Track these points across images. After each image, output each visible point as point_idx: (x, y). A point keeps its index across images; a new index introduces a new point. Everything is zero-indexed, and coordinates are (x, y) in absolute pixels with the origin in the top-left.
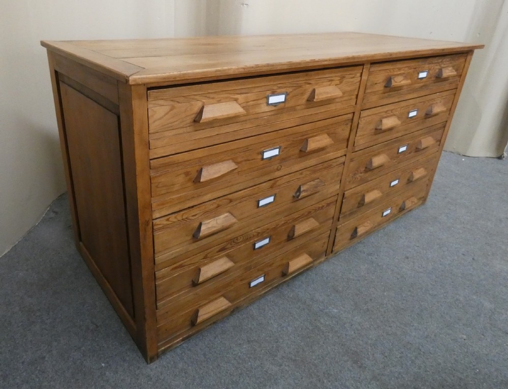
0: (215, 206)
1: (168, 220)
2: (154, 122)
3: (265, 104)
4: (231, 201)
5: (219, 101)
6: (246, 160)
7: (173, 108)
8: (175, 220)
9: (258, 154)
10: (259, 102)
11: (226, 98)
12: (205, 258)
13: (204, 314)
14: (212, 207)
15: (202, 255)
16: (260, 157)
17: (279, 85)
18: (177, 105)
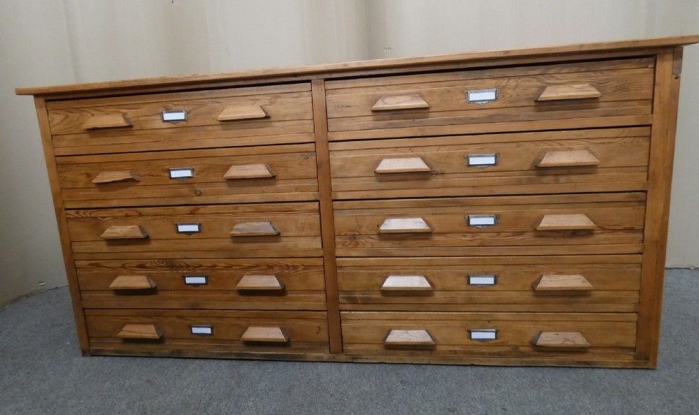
0: (124, 214)
1: (77, 213)
2: (54, 126)
3: (161, 121)
4: (141, 215)
5: (107, 114)
6: (150, 175)
7: (67, 117)
8: (84, 216)
9: (164, 171)
10: (153, 118)
11: (114, 112)
12: (123, 267)
13: (128, 332)
14: (120, 214)
15: (119, 264)
16: (167, 175)
17: (176, 103)
18: (70, 114)
